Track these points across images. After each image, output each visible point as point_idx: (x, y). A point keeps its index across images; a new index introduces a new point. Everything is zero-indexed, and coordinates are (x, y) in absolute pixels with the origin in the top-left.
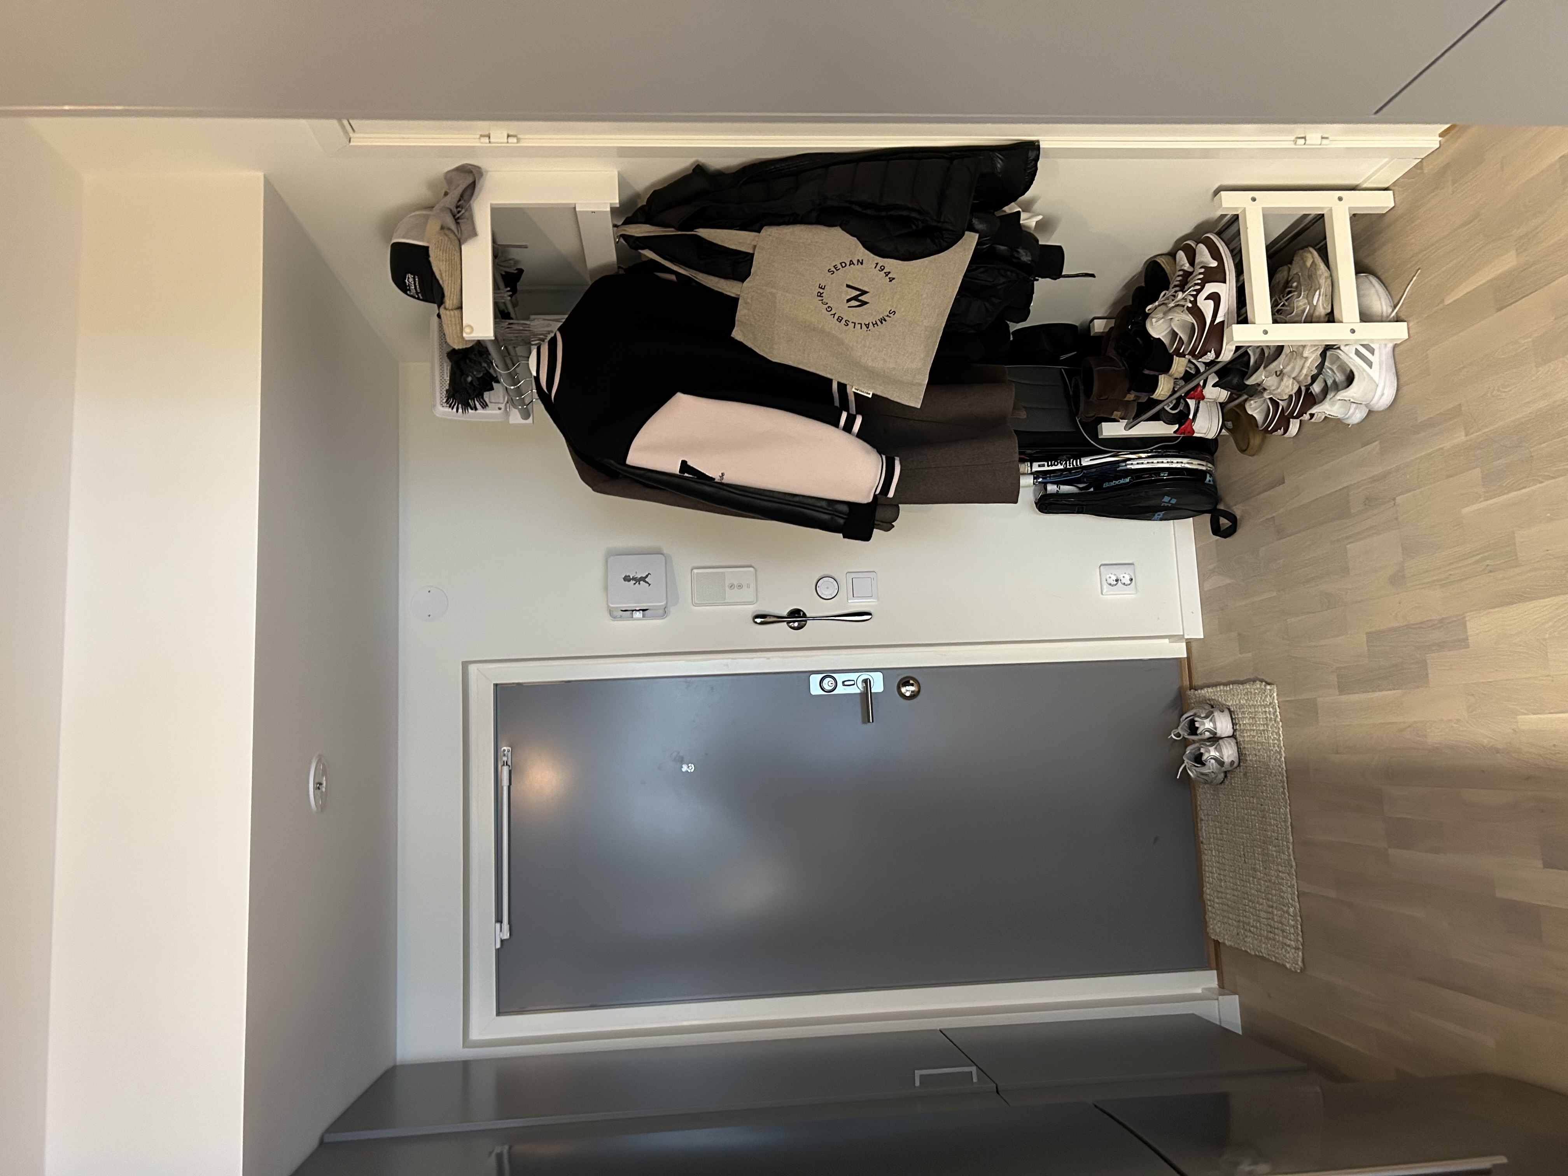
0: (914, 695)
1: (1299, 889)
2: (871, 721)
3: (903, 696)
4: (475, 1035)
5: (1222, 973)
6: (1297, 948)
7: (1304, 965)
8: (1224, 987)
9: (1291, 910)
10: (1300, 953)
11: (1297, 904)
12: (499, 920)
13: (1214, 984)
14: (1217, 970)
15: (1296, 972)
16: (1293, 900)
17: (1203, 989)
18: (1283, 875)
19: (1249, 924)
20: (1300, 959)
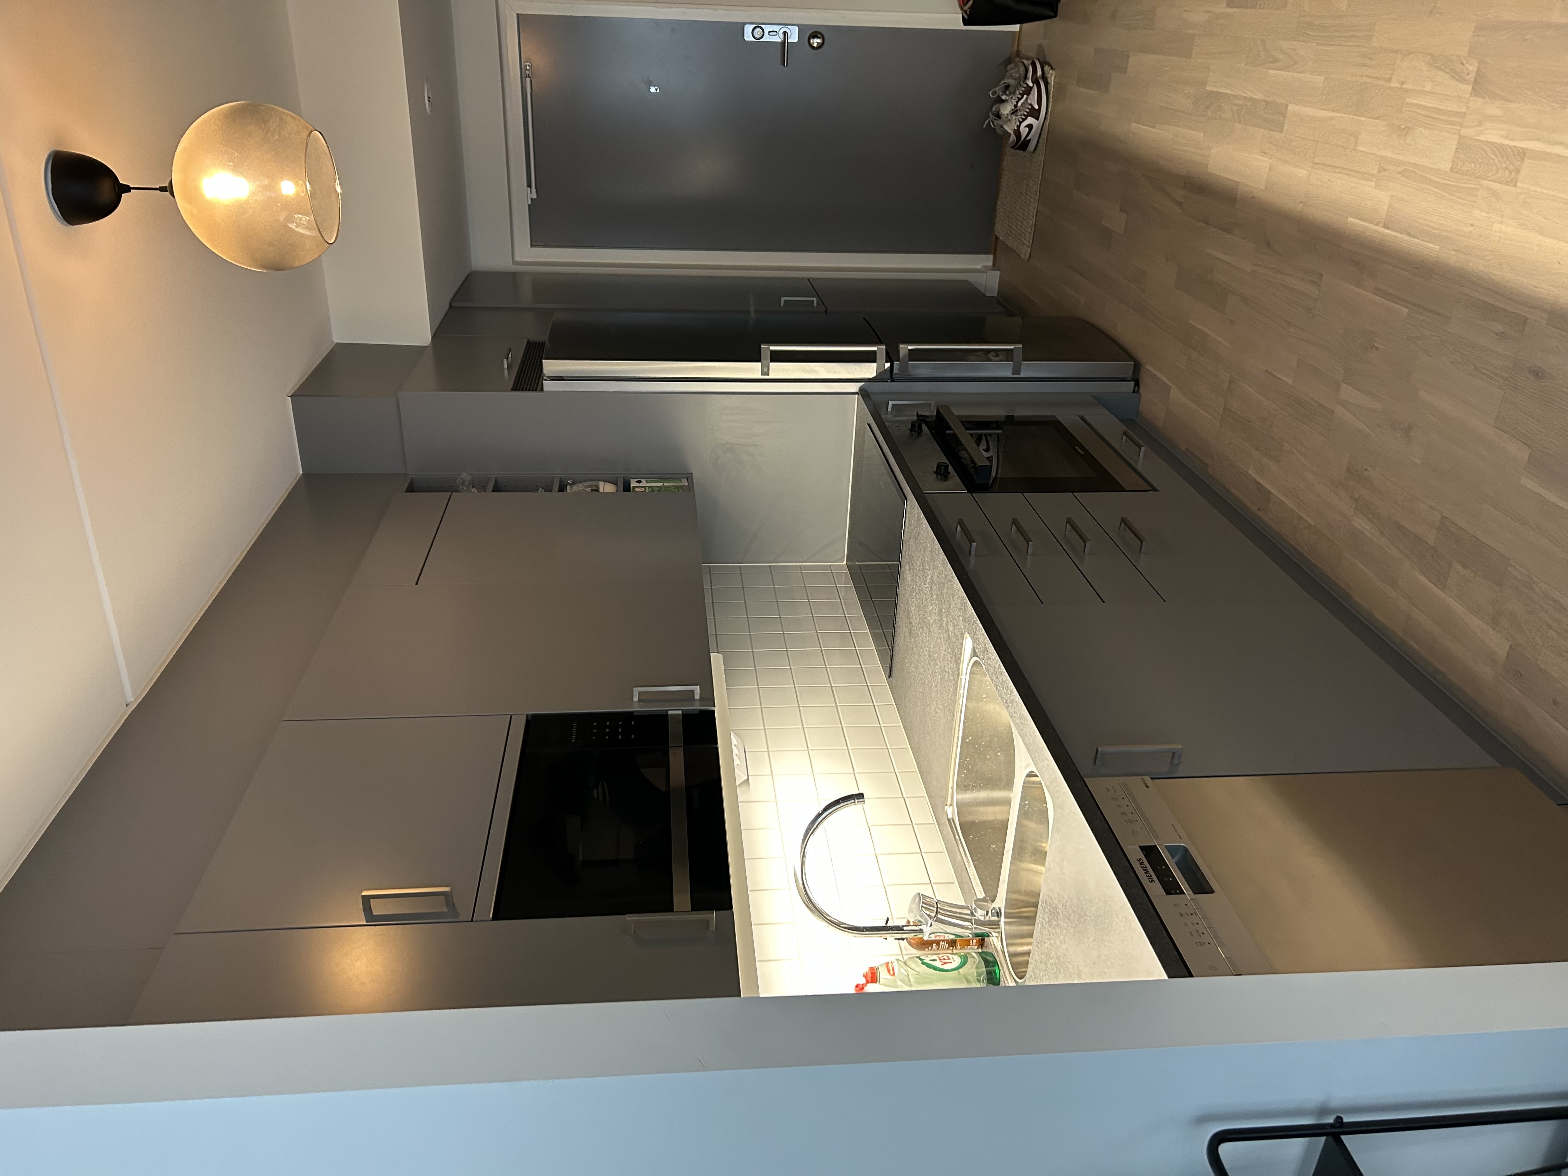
0: (820, 46)
1: (1039, 209)
2: (786, 65)
3: (811, 46)
4: (518, 258)
5: (996, 257)
6: (1028, 247)
7: (1030, 257)
8: (995, 266)
9: (1031, 223)
10: (1029, 250)
11: (1034, 220)
12: (529, 186)
13: (990, 263)
14: (994, 254)
15: (1024, 260)
16: (1033, 217)
17: (984, 266)
18: (1032, 200)
19: (1011, 227)
20: (1028, 254)
